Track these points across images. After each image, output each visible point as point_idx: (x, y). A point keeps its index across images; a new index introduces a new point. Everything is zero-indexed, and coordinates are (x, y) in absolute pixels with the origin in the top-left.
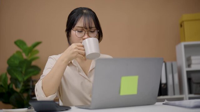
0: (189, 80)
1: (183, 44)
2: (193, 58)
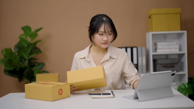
0: (154, 61)
1: (151, 33)
2: (158, 44)
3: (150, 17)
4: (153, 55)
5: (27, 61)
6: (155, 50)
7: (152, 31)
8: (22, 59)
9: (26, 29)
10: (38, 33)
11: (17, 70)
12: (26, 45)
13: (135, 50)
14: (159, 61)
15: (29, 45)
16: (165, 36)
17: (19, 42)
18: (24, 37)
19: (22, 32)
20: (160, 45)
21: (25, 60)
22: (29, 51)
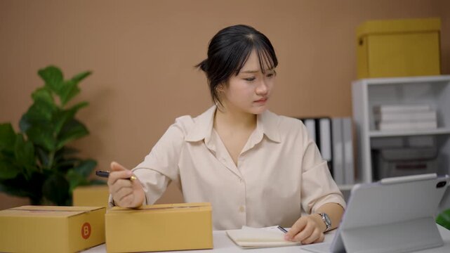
0: (375, 153)
1: (365, 82)
2: (384, 109)
3: (361, 43)
4: (372, 139)
5: (51, 156)
6: (376, 124)
7: (368, 76)
8: (39, 149)
9: (50, 75)
10: (81, 85)
11: (27, 178)
12: (49, 116)
13: (324, 125)
14: (387, 154)
15: (58, 114)
16: (399, 88)
17: (32, 108)
18: (46, 94)
19: (41, 83)
20: (388, 112)
21: (47, 152)
22: (58, 129)
